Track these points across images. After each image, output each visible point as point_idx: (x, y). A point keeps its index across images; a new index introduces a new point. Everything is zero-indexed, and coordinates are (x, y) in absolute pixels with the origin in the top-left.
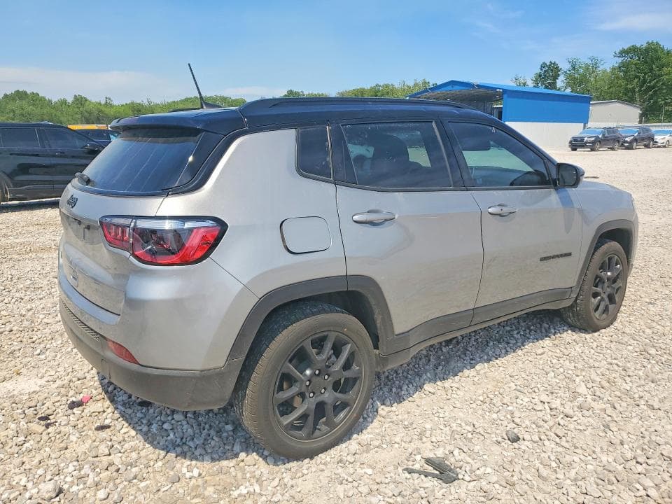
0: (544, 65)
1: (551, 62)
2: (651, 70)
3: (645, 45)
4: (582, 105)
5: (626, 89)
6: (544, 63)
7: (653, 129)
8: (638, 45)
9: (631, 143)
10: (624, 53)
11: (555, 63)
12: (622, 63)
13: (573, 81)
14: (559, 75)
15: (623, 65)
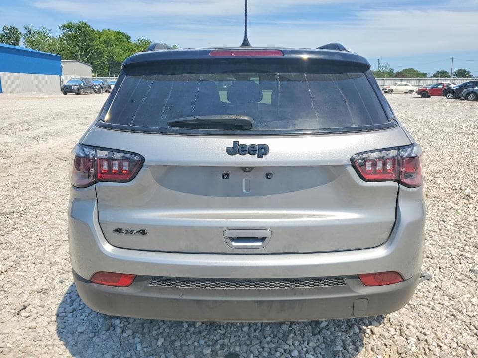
0: (5, 29)
1: (11, 27)
2: (85, 41)
3: (78, 23)
4: (55, 62)
5: (71, 52)
6: (5, 27)
7: (109, 80)
8: (74, 23)
9: (99, 89)
10: (64, 27)
11: (14, 28)
12: (64, 33)
13: (31, 43)
14: (20, 38)
15: (65, 35)
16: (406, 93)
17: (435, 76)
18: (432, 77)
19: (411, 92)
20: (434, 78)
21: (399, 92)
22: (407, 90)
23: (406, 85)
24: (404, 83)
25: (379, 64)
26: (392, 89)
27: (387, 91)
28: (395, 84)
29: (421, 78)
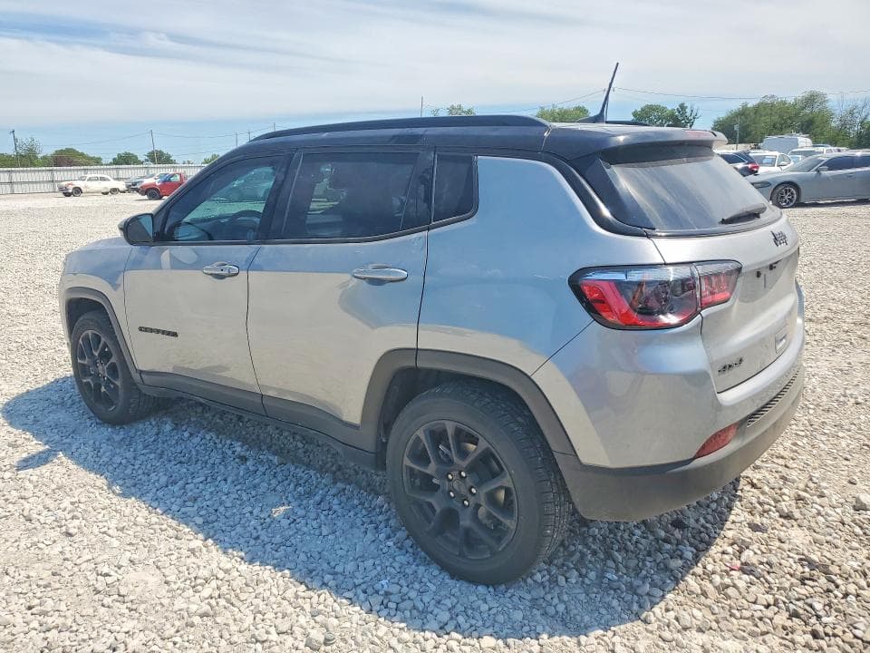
16: (106, 193)
17: (116, 162)
18: (111, 164)
19: (114, 191)
20: (114, 166)
21: (93, 193)
22: (106, 188)
23: (103, 179)
24: (99, 176)
25: (16, 140)
26: (79, 188)
27: (70, 191)
28: (81, 179)
29: (121, 166)
